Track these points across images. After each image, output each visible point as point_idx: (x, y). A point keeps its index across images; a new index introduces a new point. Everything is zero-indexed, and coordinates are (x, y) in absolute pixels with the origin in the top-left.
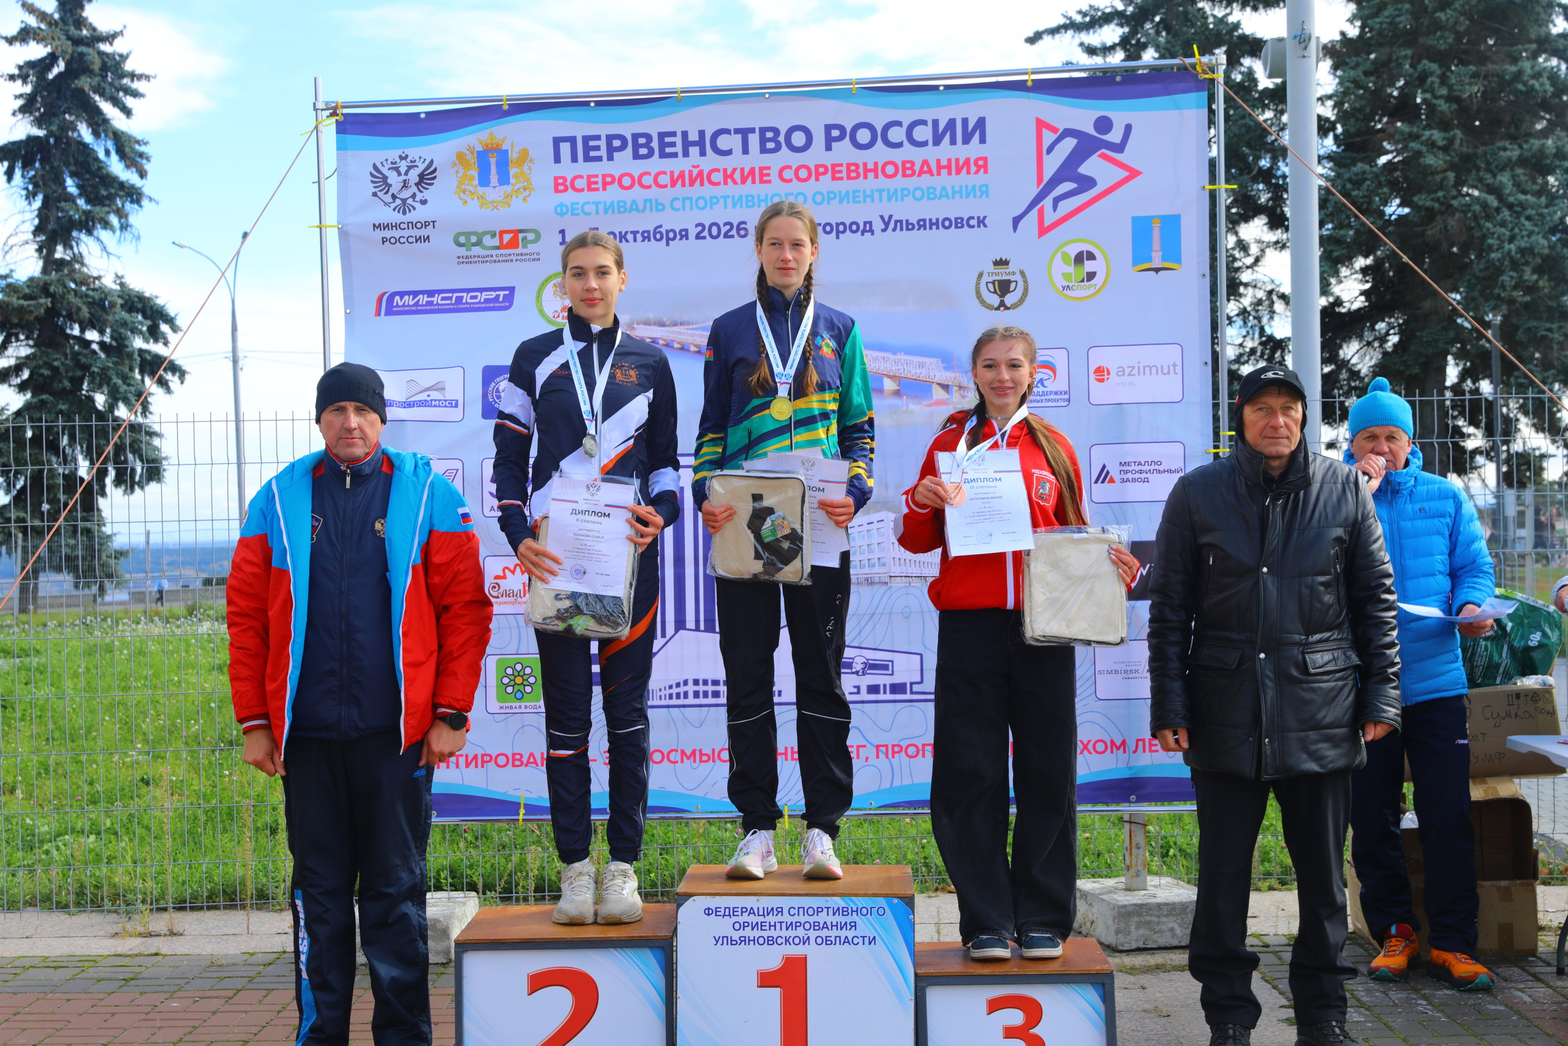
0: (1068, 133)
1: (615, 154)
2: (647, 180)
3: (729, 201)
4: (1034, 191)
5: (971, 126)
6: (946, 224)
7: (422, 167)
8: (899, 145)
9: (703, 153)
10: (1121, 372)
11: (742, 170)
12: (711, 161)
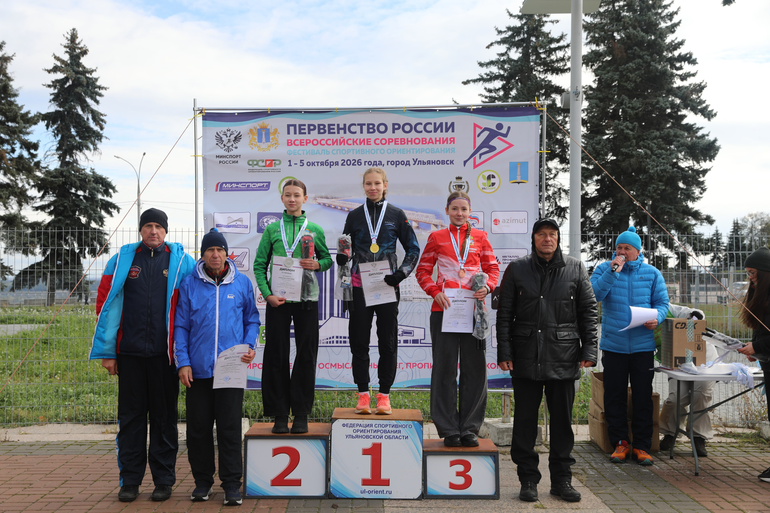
0: (486, 129)
1: (311, 132)
2: (323, 142)
3: (355, 151)
4: (472, 151)
5: (448, 126)
6: (438, 162)
7: (236, 134)
8: (421, 132)
9: (345, 133)
10: (504, 221)
11: (360, 139)
12: (348, 135)
